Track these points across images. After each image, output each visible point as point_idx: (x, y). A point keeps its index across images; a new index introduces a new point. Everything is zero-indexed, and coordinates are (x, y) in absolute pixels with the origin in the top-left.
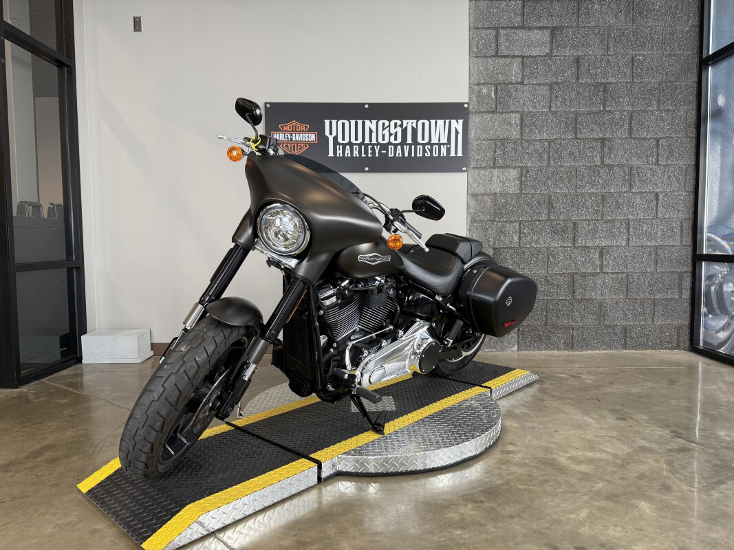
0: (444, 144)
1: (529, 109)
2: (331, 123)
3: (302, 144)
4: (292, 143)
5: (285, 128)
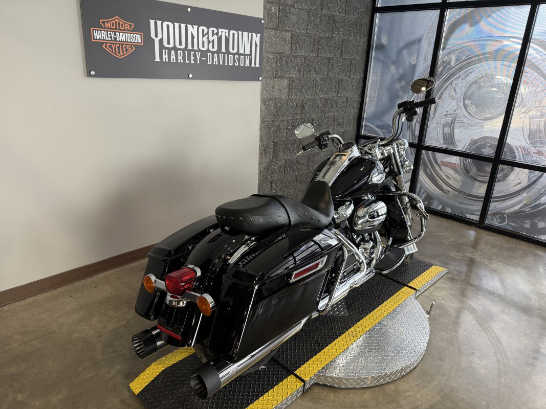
0: (247, 55)
1: (296, 30)
2: (156, 24)
3: (128, 46)
4: (116, 44)
5: (107, 25)
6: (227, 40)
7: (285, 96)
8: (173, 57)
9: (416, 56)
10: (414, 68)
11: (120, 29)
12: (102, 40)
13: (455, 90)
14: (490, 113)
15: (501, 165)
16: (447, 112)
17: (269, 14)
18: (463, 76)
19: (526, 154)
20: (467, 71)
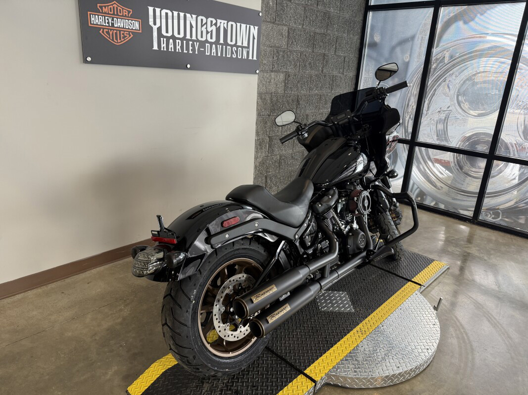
0: (245, 47)
1: (292, 24)
2: (154, 11)
3: (125, 33)
4: (114, 30)
5: (105, 10)
6: (225, 31)
7: (281, 91)
8: (171, 46)
9: (409, 53)
10: (407, 65)
11: (117, 15)
12: (99, 25)
13: (449, 87)
14: (484, 109)
15: (495, 161)
16: (440, 108)
17: (266, 7)
18: (457, 73)
19: (520, 150)
20: (461, 68)
